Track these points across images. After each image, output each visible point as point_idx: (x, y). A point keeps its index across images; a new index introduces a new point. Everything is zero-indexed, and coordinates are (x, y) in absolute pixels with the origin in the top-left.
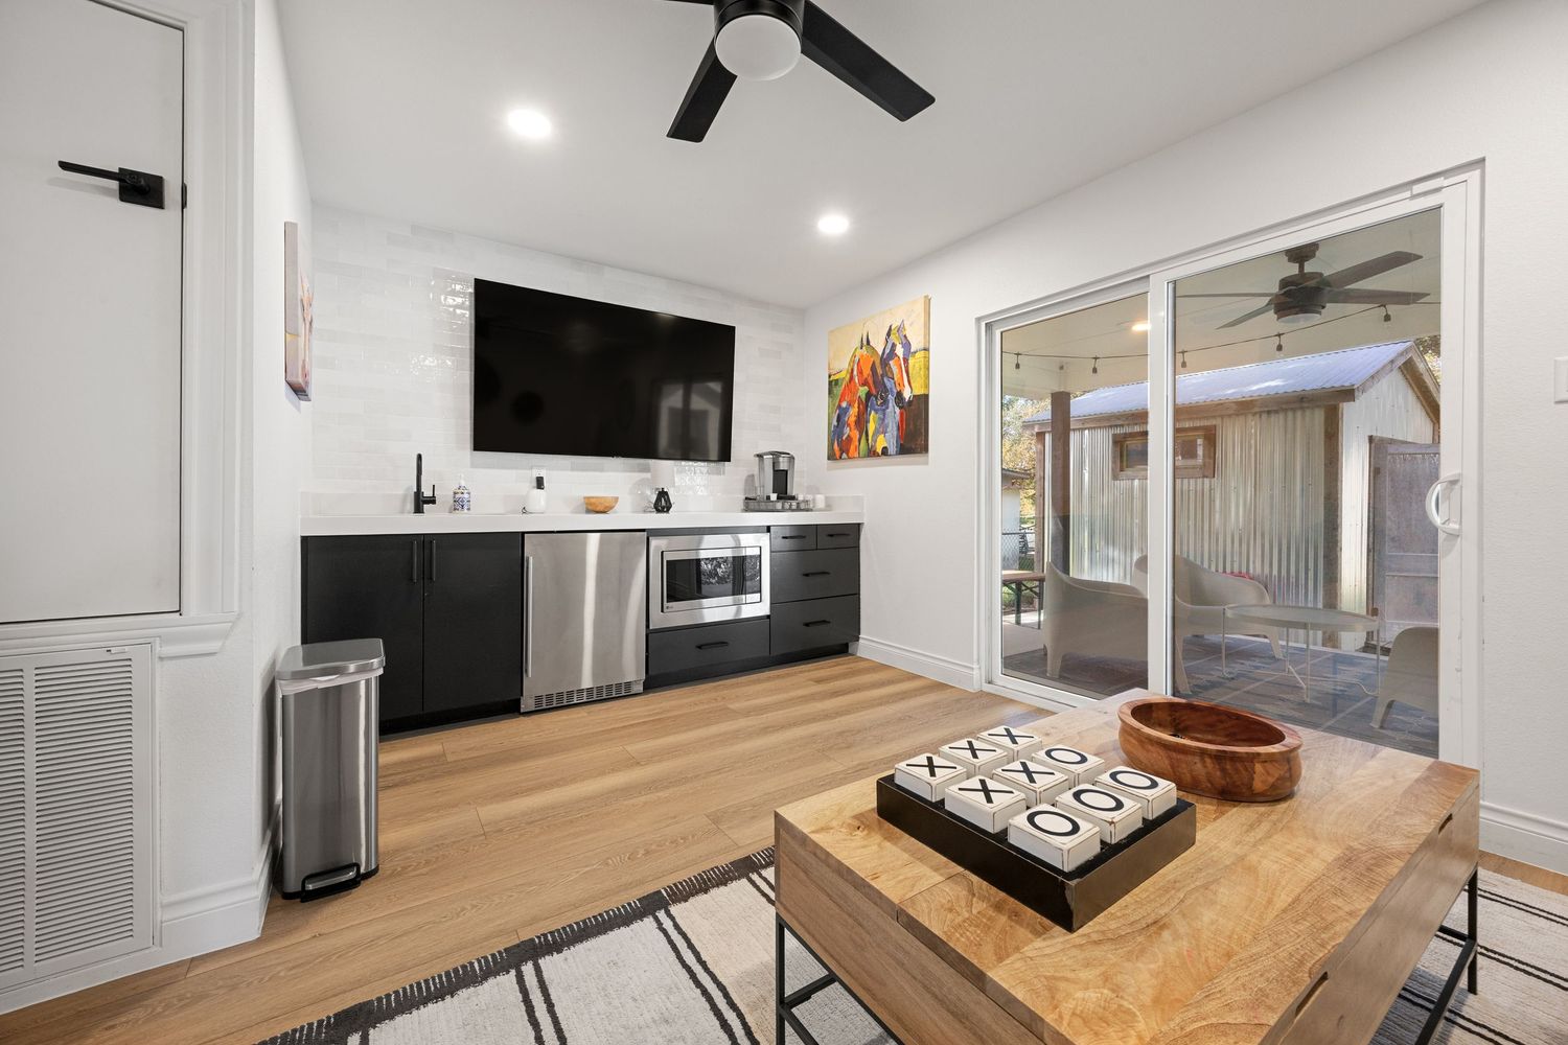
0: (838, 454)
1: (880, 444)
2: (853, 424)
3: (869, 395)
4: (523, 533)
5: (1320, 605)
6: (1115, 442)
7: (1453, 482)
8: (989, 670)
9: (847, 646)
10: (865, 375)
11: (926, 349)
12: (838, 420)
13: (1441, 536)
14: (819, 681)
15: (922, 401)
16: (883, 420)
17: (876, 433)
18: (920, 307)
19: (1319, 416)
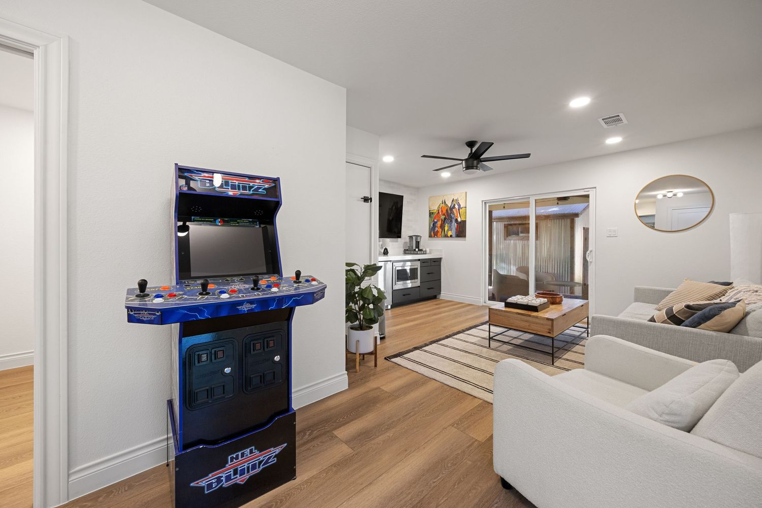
0: (433, 236)
1: (450, 233)
2: (439, 227)
3: (445, 219)
5: (569, 281)
6: (505, 227)
7: (591, 251)
8: (485, 300)
9: (436, 296)
10: (444, 212)
11: (466, 207)
12: (433, 225)
13: (589, 262)
14: (436, 305)
15: (464, 222)
16: (450, 227)
17: (448, 230)
18: (464, 195)
19: (569, 221)
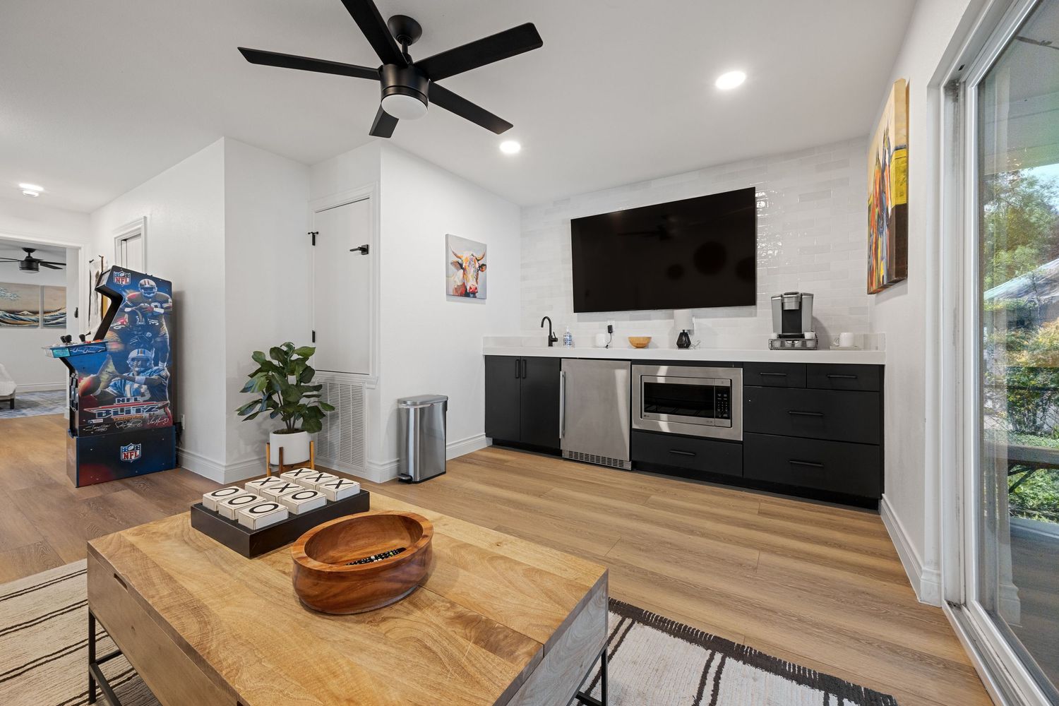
0: (870, 287)
1: (882, 272)
2: (874, 253)
3: (878, 217)
4: (561, 358)
10: (877, 195)
12: (870, 250)
16: (883, 244)
17: (881, 259)
18: (893, 98)
